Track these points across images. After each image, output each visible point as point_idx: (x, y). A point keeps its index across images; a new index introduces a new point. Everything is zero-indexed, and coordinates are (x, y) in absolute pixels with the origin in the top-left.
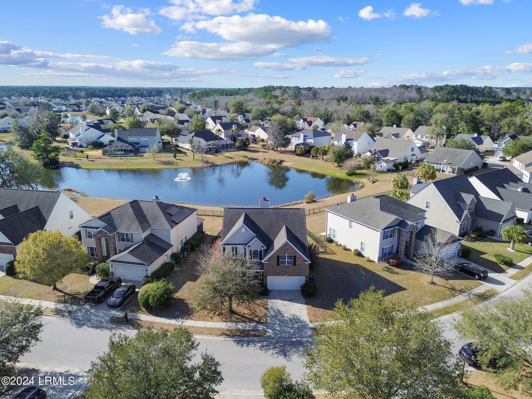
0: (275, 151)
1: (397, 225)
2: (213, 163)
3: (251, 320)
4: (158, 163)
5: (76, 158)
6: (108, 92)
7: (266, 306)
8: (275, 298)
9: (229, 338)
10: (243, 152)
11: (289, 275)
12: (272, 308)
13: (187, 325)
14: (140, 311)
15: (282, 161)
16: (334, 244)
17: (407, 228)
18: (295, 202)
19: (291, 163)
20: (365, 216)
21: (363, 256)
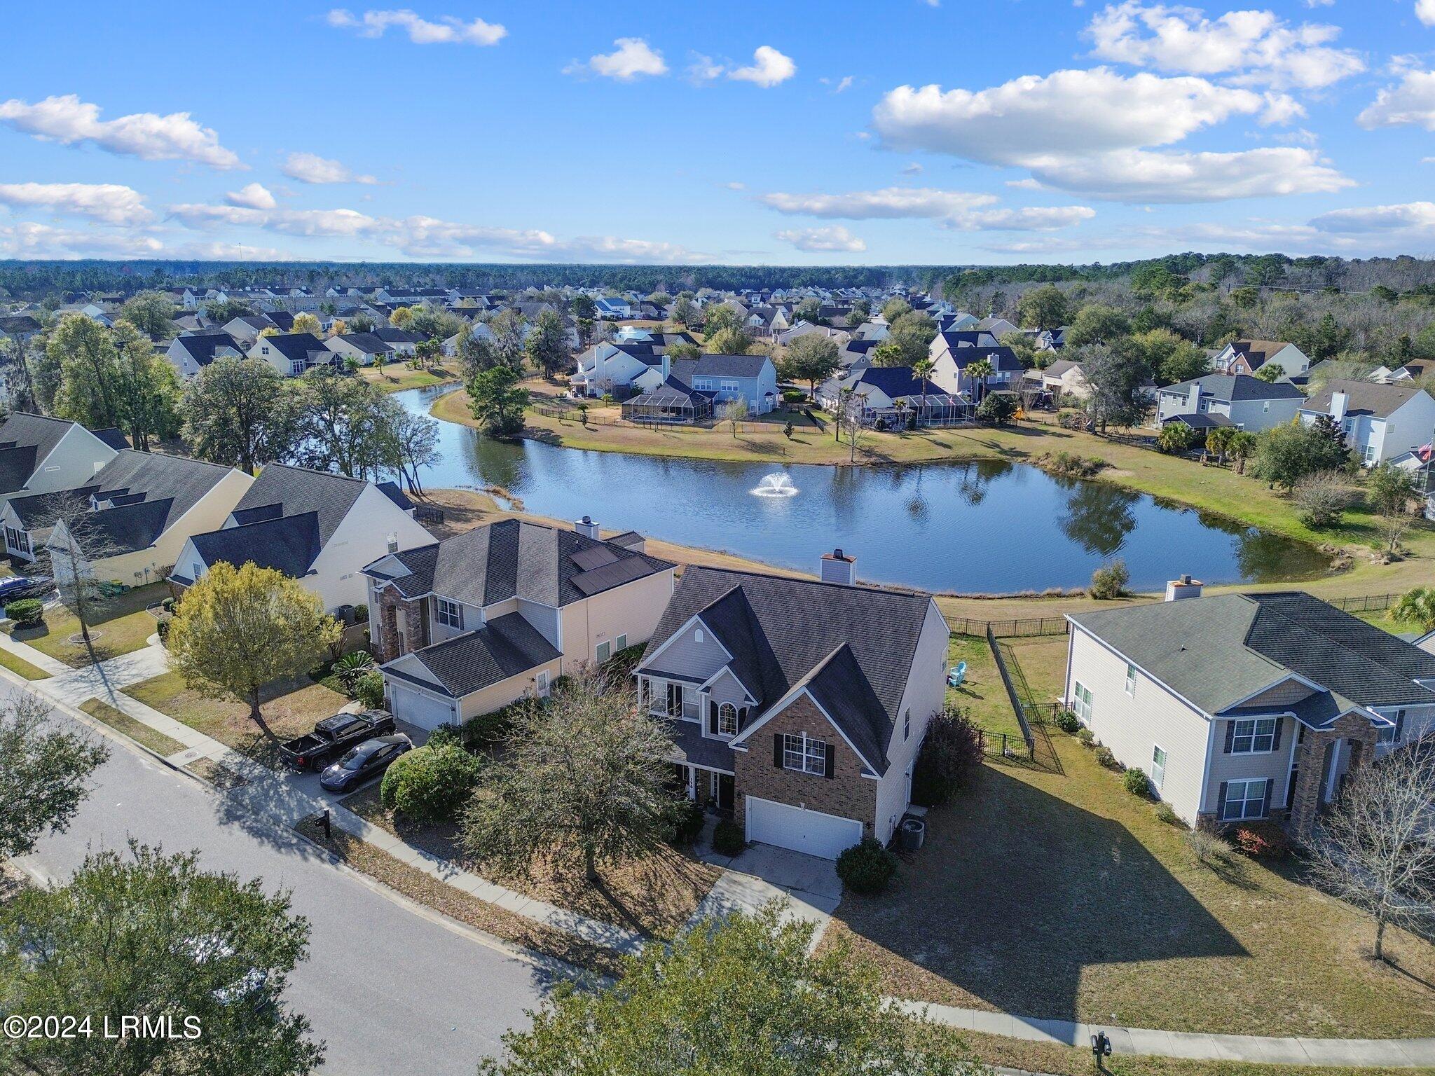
0: (1095, 433)
1: (1294, 707)
2: (884, 457)
3: (630, 919)
4: (739, 447)
5: (563, 421)
6: (751, 277)
7: (705, 888)
8: (751, 871)
9: (531, 955)
10: (992, 431)
11: (809, 806)
12: (718, 899)
13: (455, 886)
14: (379, 817)
15: (1100, 466)
16: (1078, 740)
17: (1329, 726)
18: (1058, 590)
19: (1128, 473)
20: (1182, 657)
21: (1154, 798)
